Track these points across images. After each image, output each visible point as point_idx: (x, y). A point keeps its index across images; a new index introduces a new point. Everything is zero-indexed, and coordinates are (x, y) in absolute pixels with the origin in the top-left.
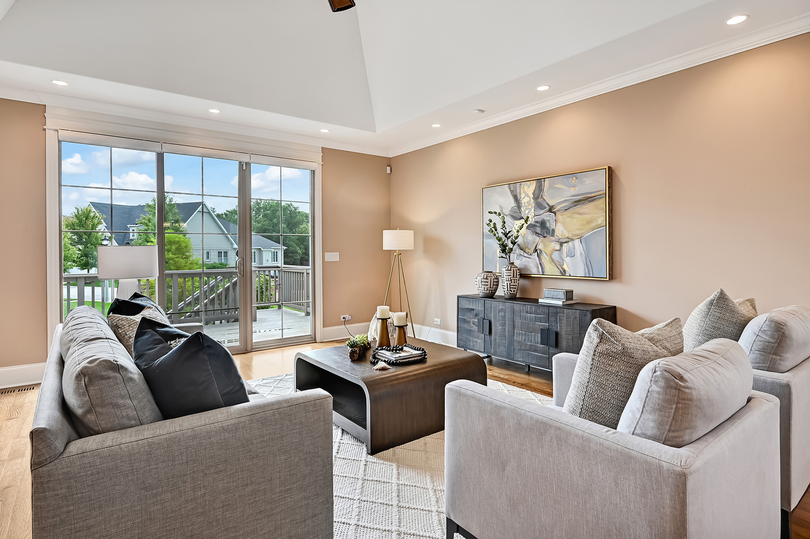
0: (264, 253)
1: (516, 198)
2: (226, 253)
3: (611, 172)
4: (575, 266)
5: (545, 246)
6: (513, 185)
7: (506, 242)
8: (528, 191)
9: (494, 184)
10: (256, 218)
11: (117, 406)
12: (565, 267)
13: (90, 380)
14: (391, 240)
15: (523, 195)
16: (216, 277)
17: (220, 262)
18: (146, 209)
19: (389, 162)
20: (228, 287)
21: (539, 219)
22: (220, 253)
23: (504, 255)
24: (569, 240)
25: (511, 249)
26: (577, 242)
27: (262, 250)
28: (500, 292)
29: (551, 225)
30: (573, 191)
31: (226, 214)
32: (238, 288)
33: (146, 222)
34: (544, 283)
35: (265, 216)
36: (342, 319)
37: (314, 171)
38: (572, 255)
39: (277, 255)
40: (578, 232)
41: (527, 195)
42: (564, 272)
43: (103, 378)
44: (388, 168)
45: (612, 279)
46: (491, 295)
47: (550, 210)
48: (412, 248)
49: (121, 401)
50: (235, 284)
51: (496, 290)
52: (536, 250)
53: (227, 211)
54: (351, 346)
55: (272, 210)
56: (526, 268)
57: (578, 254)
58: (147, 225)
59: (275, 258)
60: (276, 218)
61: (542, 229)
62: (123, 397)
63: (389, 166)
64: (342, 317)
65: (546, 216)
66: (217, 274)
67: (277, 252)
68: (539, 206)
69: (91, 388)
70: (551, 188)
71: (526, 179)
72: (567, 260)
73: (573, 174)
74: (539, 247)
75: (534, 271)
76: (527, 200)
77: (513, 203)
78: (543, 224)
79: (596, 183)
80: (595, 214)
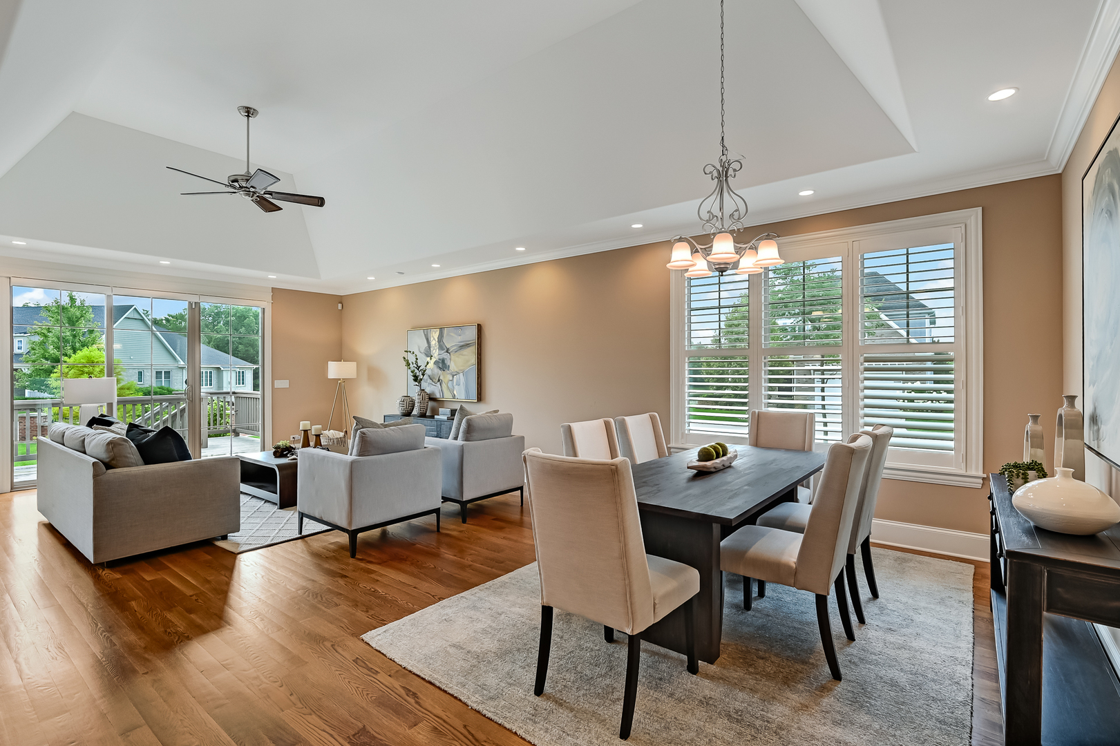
0: (225, 373)
1: (428, 342)
2: (168, 374)
3: (480, 327)
4: (460, 393)
5: (444, 377)
6: (426, 329)
7: (418, 374)
8: (435, 335)
9: (415, 328)
10: (214, 326)
11: (127, 457)
12: (455, 392)
13: (114, 445)
14: (335, 370)
15: (432, 339)
16: (161, 404)
17: (159, 386)
18: (43, 314)
19: (340, 299)
20: (175, 414)
21: (441, 357)
22: (158, 374)
23: (417, 383)
24: (458, 373)
25: (421, 380)
26: (461, 374)
27: (222, 369)
28: (415, 412)
29: (448, 362)
30: (460, 338)
31: (167, 320)
32: (186, 415)
33: (45, 332)
34: (445, 403)
35: (227, 323)
36: (292, 439)
37: (264, 309)
38: (458, 384)
39: (243, 376)
40: (462, 368)
41: (434, 339)
42: (454, 397)
43: (120, 445)
44: (340, 305)
45: (481, 400)
46: (408, 414)
47: (447, 352)
48: (355, 377)
49: (129, 455)
50: (183, 411)
51: (413, 410)
52: (439, 380)
53: (169, 316)
54: (275, 448)
55: (239, 316)
56: (433, 393)
57: (462, 384)
58: (46, 336)
59: (241, 379)
60: (244, 326)
61: (442, 365)
62: (129, 454)
63: (341, 303)
64: (292, 437)
65: (445, 356)
66: (161, 401)
67: (243, 372)
68: (441, 347)
69: (114, 449)
70: (448, 334)
71: (434, 327)
72: (457, 389)
73: (459, 327)
74: (441, 378)
75: (438, 396)
76: (434, 342)
77: (426, 345)
78: (443, 361)
79: (471, 334)
80: (470, 355)
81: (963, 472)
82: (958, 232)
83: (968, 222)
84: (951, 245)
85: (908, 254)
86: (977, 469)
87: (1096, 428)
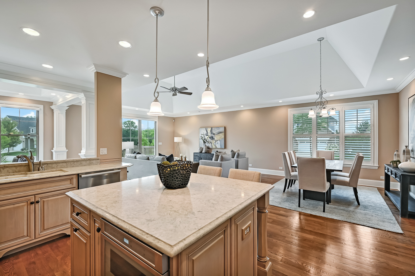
3: (225, 127)
4: (218, 146)
5: (213, 142)
6: (206, 128)
8: (209, 130)
9: (201, 128)
12: (216, 146)
14: (176, 140)
15: (208, 131)
19: (174, 118)
21: (211, 136)
23: (204, 144)
24: (217, 141)
25: (206, 142)
26: (219, 141)
28: (203, 152)
29: (214, 137)
30: (218, 131)
37: (156, 122)
40: (219, 139)
42: (216, 147)
44: (174, 120)
45: (226, 148)
46: (201, 152)
47: (214, 134)
48: (181, 141)
52: (211, 143)
56: (209, 146)
57: (219, 143)
61: (212, 138)
65: (213, 135)
68: (212, 133)
70: (214, 129)
71: (209, 127)
72: (217, 145)
73: (218, 127)
74: (211, 142)
75: (210, 147)
76: (209, 132)
77: (206, 132)
78: (212, 137)
79: (222, 130)
80: (222, 136)
81: (373, 165)
82: (372, 106)
83: (374, 104)
84: (370, 109)
85: (357, 111)
86: (377, 164)
87: (413, 152)
